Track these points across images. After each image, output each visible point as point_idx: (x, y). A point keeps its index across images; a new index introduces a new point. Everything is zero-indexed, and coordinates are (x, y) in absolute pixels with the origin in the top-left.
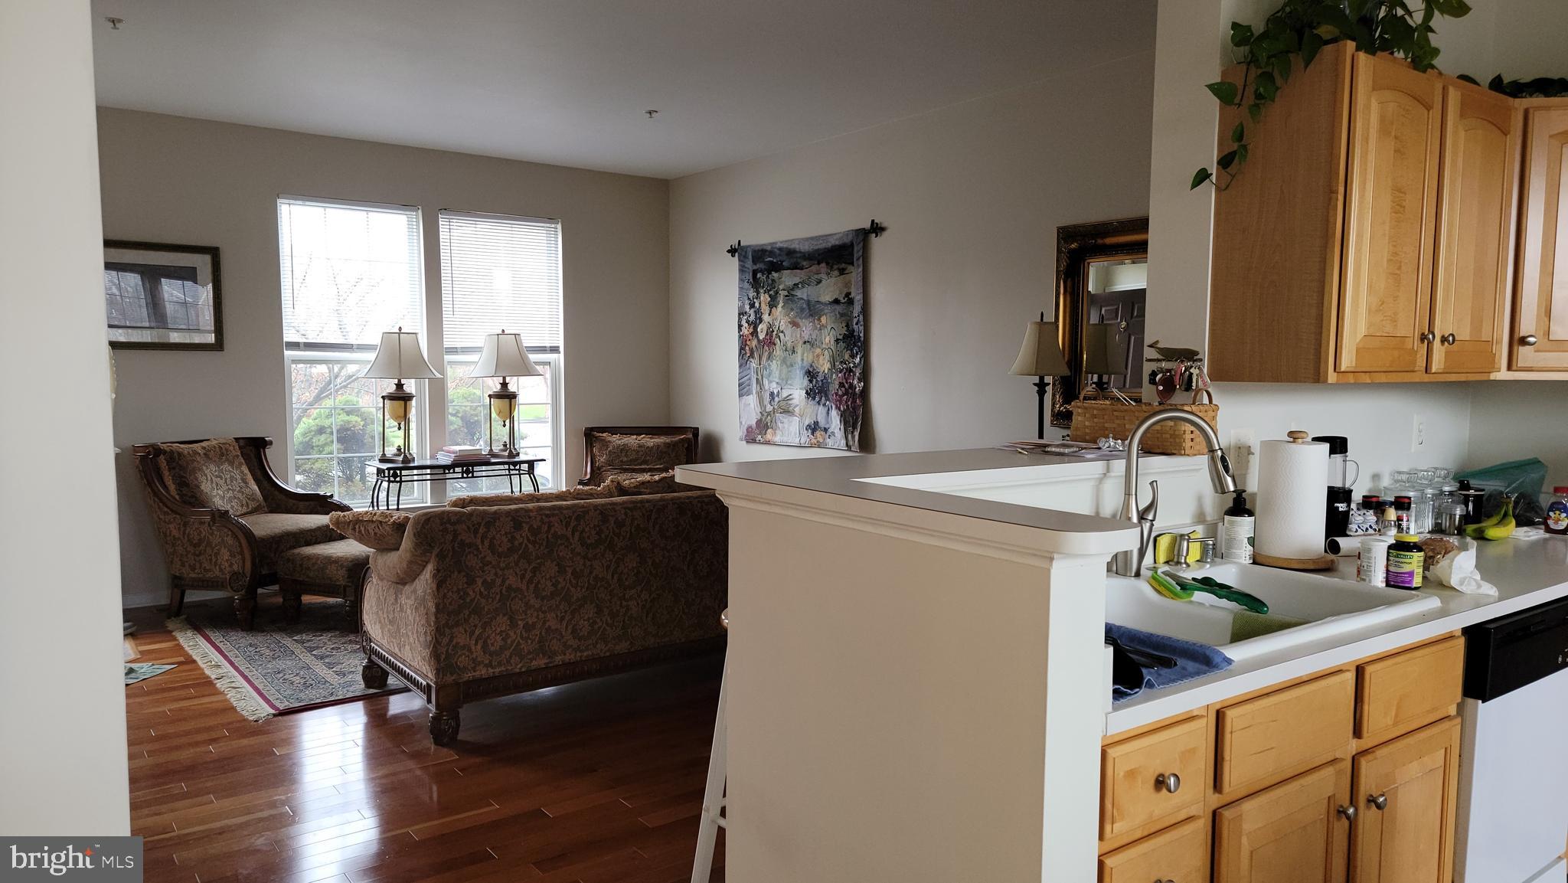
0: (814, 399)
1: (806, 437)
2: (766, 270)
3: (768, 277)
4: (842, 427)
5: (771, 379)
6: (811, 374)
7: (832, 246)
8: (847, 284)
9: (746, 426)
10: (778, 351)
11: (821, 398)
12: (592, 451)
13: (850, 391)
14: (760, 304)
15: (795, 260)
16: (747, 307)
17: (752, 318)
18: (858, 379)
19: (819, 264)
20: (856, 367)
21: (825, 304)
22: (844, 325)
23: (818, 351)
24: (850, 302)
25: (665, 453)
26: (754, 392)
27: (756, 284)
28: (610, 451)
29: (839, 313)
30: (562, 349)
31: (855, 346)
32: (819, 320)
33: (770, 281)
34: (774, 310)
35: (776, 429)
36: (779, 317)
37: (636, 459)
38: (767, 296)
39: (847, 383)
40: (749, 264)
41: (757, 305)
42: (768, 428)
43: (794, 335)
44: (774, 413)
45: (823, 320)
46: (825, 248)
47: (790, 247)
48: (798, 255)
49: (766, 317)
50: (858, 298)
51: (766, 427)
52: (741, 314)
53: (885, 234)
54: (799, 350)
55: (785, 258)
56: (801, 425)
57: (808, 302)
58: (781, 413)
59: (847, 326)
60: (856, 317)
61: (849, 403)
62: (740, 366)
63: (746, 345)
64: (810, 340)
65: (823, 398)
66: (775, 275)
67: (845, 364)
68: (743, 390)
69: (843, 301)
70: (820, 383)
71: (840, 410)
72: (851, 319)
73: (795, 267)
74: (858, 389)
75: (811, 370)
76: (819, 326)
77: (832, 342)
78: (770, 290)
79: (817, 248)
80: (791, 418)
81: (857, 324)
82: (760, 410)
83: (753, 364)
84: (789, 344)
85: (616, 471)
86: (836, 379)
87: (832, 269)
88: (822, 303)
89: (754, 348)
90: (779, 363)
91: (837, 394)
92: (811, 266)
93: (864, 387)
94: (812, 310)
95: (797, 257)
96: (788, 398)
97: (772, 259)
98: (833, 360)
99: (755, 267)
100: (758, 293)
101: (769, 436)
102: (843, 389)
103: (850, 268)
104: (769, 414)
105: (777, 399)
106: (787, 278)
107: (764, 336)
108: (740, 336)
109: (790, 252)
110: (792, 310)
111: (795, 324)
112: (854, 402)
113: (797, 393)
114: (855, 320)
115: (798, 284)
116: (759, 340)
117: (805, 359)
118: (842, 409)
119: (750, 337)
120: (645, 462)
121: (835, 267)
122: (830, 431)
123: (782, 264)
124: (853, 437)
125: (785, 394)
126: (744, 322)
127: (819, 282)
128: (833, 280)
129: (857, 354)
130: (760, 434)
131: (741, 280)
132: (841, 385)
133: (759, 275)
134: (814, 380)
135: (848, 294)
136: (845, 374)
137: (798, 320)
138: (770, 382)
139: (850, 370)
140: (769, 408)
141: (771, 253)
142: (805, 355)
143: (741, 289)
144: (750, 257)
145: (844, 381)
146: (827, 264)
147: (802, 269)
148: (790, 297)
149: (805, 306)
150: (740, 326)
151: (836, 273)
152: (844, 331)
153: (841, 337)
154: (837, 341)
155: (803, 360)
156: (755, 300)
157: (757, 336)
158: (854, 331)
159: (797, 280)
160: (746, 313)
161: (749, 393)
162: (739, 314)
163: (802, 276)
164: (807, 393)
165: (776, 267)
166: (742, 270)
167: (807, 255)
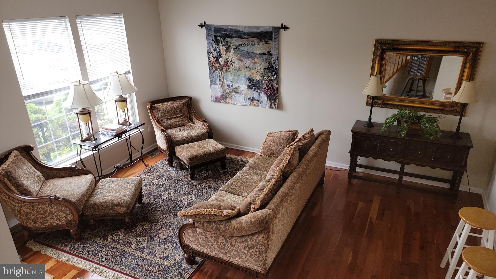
0: (252, 89)
1: (248, 102)
2: (223, 36)
3: (224, 39)
4: (269, 101)
5: (227, 80)
6: (250, 80)
7: (260, 32)
8: (269, 47)
9: (215, 96)
10: (231, 69)
11: (255, 89)
12: (153, 113)
13: (272, 88)
14: (220, 50)
15: (239, 34)
16: (212, 51)
17: (215, 55)
18: (276, 84)
19: (253, 38)
20: (274, 79)
21: (257, 54)
22: (268, 63)
23: (253, 71)
24: (271, 55)
25: (182, 109)
26: (218, 84)
27: (216, 41)
28: (161, 112)
29: (265, 58)
30: (131, 72)
31: (273, 71)
32: (254, 59)
33: (225, 42)
34: (228, 53)
35: (232, 99)
36: (232, 56)
37: (172, 114)
38: (224, 47)
39: (270, 85)
40: (212, 33)
41: (218, 50)
42: (227, 98)
43: (240, 64)
44: (230, 93)
45: (256, 60)
46: (257, 32)
47: (237, 29)
48: (242, 33)
49: (224, 56)
50: (275, 53)
51: (226, 98)
52: (209, 53)
53: (288, 30)
54: (243, 70)
55: (234, 33)
56: (246, 98)
57: (248, 53)
58: (234, 93)
59: (269, 63)
60: (273, 60)
61: (272, 92)
62: (210, 74)
63: (213, 65)
64: (249, 67)
65: (256, 89)
66: (228, 39)
67: (269, 78)
68: (212, 82)
69: (267, 54)
70: (255, 84)
71: (267, 94)
72: (271, 61)
73: (240, 37)
74: (275, 87)
75: (250, 78)
76: (253, 62)
77: (262, 69)
78: (226, 45)
79: (251, 31)
80: (239, 95)
81: (274, 63)
82: (222, 91)
83: (217, 73)
84: (237, 68)
85: (166, 120)
86: (265, 83)
87: (260, 40)
88: (255, 54)
89: (217, 67)
90: (232, 74)
91: (265, 89)
92: (249, 38)
93: (278, 87)
94: (250, 56)
95: (240, 33)
96: (238, 88)
97: (226, 32)
98: (263, 76)
99: (216, 34)
100: (218, 45)
101: (228, 100)
102: (268, 87)
103: (270, 41)
104: (227, 93)
105: (232, 88)
106: (235, 42)
107: (223, 63)
108: (209, 62)
109: (237, 31)
110: (238, 54)
111: (240, 60)
112: (274, 92)
113: (243, 86)
114: (273, 62)
115: (241, 44)
116: (220, 64)
117: (247, 74)
118: (268, 94)
119: (215, 63)
120: (175, 114)
121: (263, 40)
122: (260, 101)
123: (232, 35)
124: (275, 105)
125: (236, 86)
126: (211, 56)
127: (254, 45)
128: (261, 45)
129: (275, 74)
130: (223, 100)
131: (208, 39)
132: (267, 85)
133: (218, 38)
134: (252, 82)
135: (269, 52)
136: (269, 81)
137: (242, 58)
138: (227, 81)
139: (271, 80)
140: (227, 91)
141: (225, 30)
142: (247, 72)
143: (208, 43)
144: (213, 30)
145: (269, 84)
146: (258, 38)
147: (244, 39)
148: (237, 48)
149: (246, 53)
150: (209, 58)
151: (263, 43)
152: (268, 65)
153: (266, 68)
154: (265, 69)
155: (245, 74)
156: (216, 48)
157: (219, 62)
158: (272, 66)
159: (241, 43)
160: (212, 53)
161: (215, 84)
162: (208, 53)
163: (244, 41)
164: (248, 86)
165: (230, 36)
166: (208, 35)
167: (246, 34)
